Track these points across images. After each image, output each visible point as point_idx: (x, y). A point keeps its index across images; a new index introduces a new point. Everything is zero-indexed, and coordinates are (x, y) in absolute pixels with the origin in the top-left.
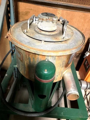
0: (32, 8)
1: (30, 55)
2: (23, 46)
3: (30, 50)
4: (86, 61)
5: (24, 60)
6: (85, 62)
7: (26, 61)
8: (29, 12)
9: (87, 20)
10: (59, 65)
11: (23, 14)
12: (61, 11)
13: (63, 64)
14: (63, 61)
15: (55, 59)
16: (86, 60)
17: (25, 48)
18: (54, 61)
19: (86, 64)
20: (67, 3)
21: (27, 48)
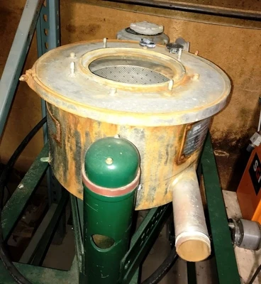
0: (107, 18)
1: (79, 125)
2: (59, 100)
3: (75, 108)
4: (257, 161)
5: (64, 141)
6: (253, 163)
7: (68, 141)
8: (99, 27)
9: (253, 48)
10: (157, 156)
11: (83, 32)
12: (180, 25)
13: (167, 154)
14: (166, 144)
15: (143, 136)
16: (256, 158)
17: (64, 104)
18: (142, 143)
19: (255, 170)
20: (196, 5)
21: (68, 104)
